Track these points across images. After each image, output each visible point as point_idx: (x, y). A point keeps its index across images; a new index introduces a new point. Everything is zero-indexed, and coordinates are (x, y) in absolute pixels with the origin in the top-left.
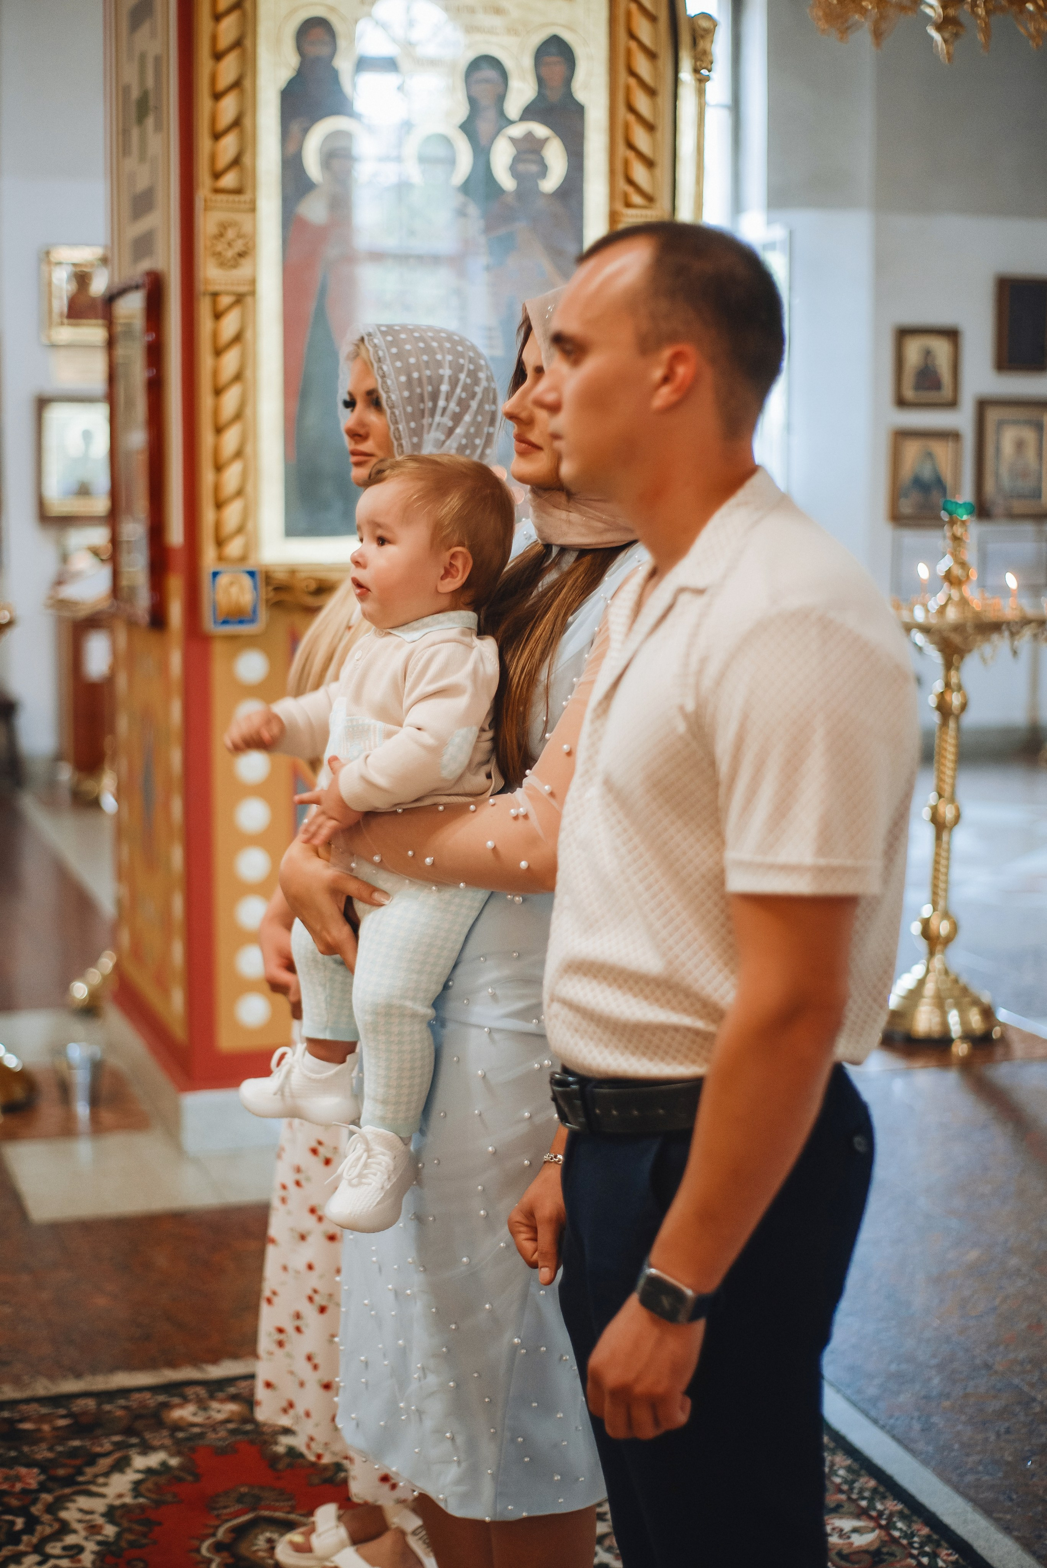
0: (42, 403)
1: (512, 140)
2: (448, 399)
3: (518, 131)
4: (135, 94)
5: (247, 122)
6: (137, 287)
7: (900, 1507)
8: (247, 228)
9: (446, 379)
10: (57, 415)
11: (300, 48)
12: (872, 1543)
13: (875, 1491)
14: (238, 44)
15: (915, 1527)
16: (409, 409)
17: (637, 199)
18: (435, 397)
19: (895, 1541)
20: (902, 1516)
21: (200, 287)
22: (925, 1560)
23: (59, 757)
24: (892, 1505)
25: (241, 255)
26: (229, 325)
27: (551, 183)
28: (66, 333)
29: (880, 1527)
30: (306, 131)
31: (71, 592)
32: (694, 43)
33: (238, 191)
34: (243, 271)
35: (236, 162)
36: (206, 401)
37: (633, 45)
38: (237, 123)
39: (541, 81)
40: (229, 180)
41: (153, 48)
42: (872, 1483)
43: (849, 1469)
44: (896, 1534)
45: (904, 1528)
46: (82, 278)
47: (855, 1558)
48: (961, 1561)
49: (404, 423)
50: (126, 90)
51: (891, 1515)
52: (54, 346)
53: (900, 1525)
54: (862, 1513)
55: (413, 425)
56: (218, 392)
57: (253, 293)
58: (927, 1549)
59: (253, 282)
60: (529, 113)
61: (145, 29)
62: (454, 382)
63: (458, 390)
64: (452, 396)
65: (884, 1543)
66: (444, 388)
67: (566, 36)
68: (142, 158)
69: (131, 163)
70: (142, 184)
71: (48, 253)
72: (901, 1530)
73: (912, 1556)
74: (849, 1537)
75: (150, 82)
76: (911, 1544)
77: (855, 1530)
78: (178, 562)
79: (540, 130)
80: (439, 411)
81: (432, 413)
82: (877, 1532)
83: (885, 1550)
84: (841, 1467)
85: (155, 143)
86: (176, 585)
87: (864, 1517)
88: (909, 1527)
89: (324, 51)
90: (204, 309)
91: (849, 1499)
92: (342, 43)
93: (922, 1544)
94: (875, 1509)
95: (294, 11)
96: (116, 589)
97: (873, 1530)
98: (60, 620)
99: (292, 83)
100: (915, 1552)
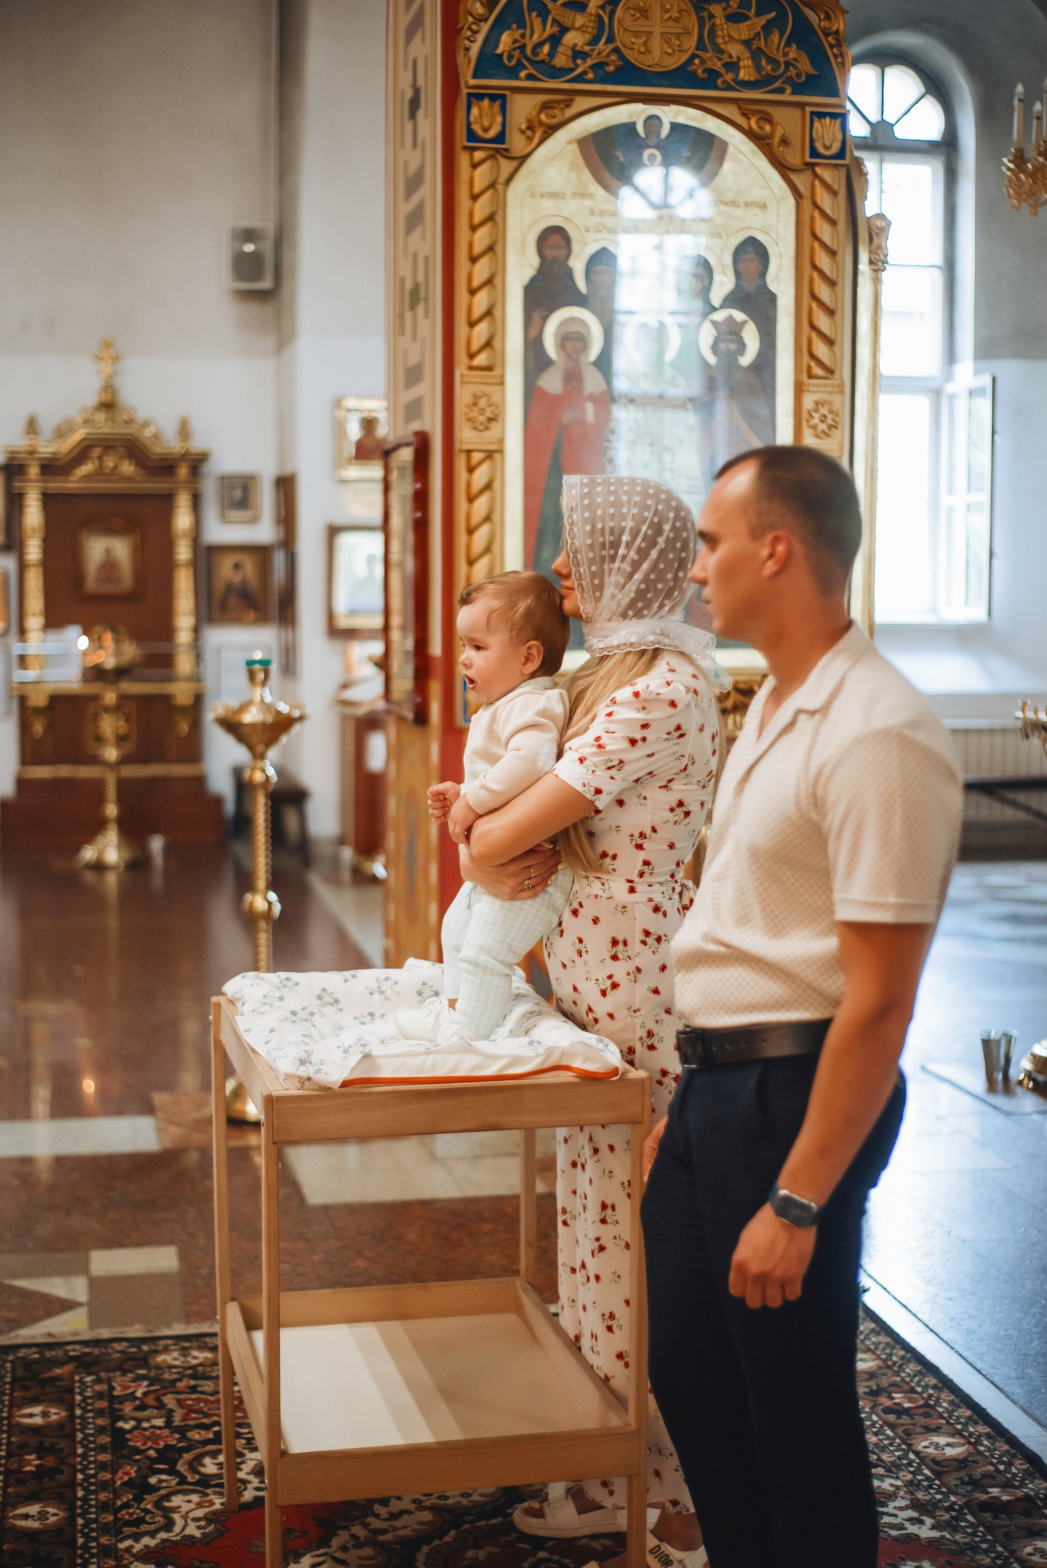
0: (333, 531)
1: (714, 323)
2: (629, 546)
3: (720, 316)
4: (409, 285)
5: (497, 312)
6: (408, 445)
7: (988, 1430)
8: (496, 399)
9: (627, 531)
10: (345, 541)
11: (540, 252)
12: (960, 1454)
13: (969, 1418)
14: (490, 249)
15: (997, 1444)
16: (591, 555)
17: (818, 371)
18: (615, 545)
19: (980, 1453)
20: (988, 1436)
21: (457, 446)
22: (1002, 1467)
23: (341, 841)
24: (982, 1429)
25: (490, 420)
26: (480, 477)
27: (746, 360)
28: (354, 472)
29: (970, 1443)
30: (545, 319)
31: (351, 694)
32: (871, 240)
33: (489, 368)
34: (494, 431)
35: (488, 344)
36: (461, 538)
37: (816, 245)
38: (489, 313)
39: (738, 274)
40: (481, 360)
41: (424, 249)
42: (968, 1413)
43: (951, 1402)
44: (982, 1448)
45: (989, 1445)
46: (369, 424)
47: (944, 1463)
48: (1031, 1469)
49: (586, 567)
50: (403, 280)
51: (980, 1435)
52: (344, 481)
53: (985, 1442)
54: (959, 1433)
55: (594, 568)
56: (470, 532)
57: (501, 451)
58: (1005, 1459)
59: (502, 441)
60: (731, 301)
61: (417, 233)
62: (635, 534)
63: (638, 541)
64: (633, 545)
65: (970, 1454)
66: (625, 538)
67: (761, 237)
68: (414, 338)
69: (405, 341)
70: (413, 360)
71: (339, 401)
72: (986, 1446)
73: (992, 1464)
74: (943, 1449)
75: (421, 278)
76: (992, 1456)
77: (948, 1445)
78: (438, 669)
79: (739, 316)
80: (619, 558)
81: (613, 559)
82: (966, 1446)
83: (970, 1459)
84: (944, 1401)
85: (424, 326)
86: (435, 688)
87: (957, 1436)
88: (993, 1444)
89: (561, 253)
90: (460, 464)
91: (948, 1423)
92: (575, 247)
93: (1001, 1456)
94: (967, 1431)
95: (536, 221)
96: (387, 693)
97: (963, 1445)
98: (344, 718)
99: (533, 280)
100: (995, 1461)
